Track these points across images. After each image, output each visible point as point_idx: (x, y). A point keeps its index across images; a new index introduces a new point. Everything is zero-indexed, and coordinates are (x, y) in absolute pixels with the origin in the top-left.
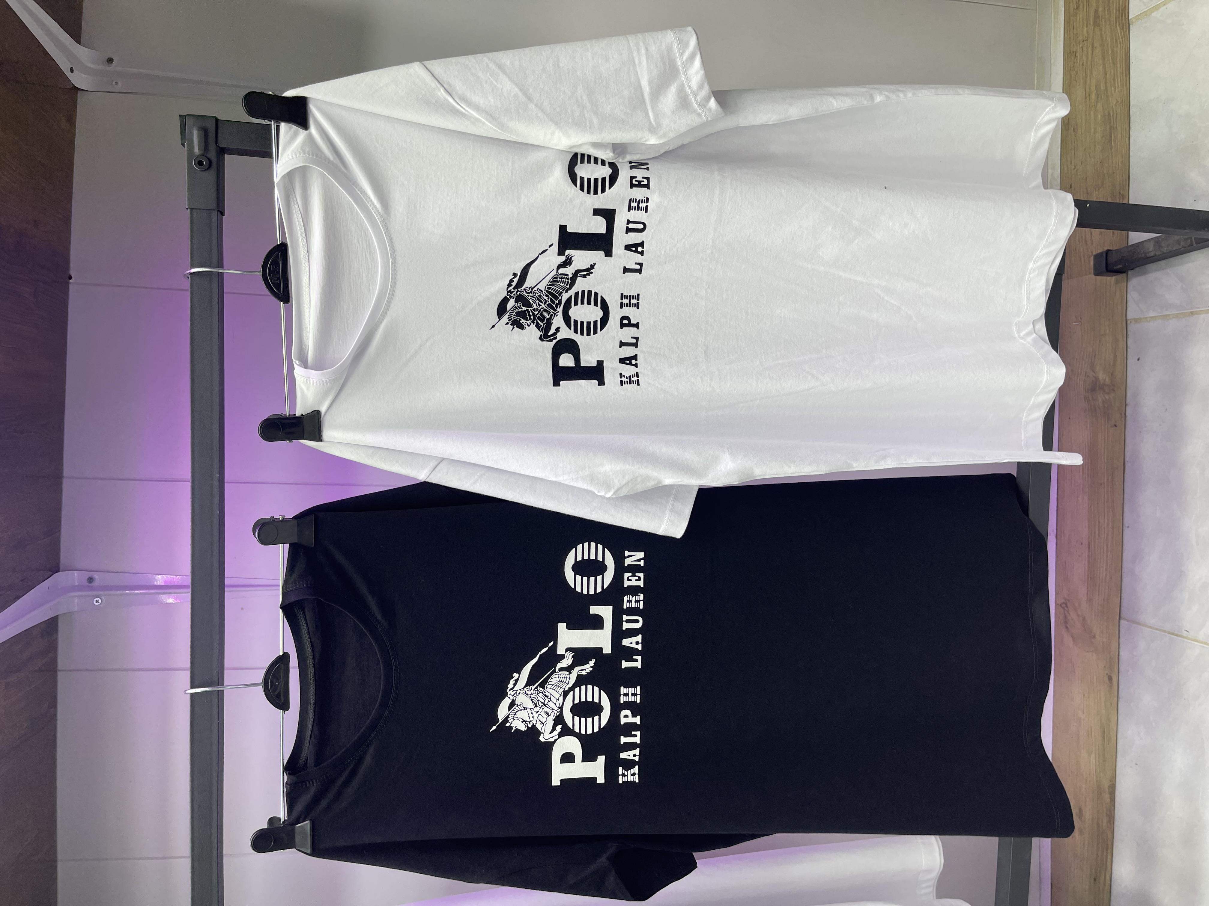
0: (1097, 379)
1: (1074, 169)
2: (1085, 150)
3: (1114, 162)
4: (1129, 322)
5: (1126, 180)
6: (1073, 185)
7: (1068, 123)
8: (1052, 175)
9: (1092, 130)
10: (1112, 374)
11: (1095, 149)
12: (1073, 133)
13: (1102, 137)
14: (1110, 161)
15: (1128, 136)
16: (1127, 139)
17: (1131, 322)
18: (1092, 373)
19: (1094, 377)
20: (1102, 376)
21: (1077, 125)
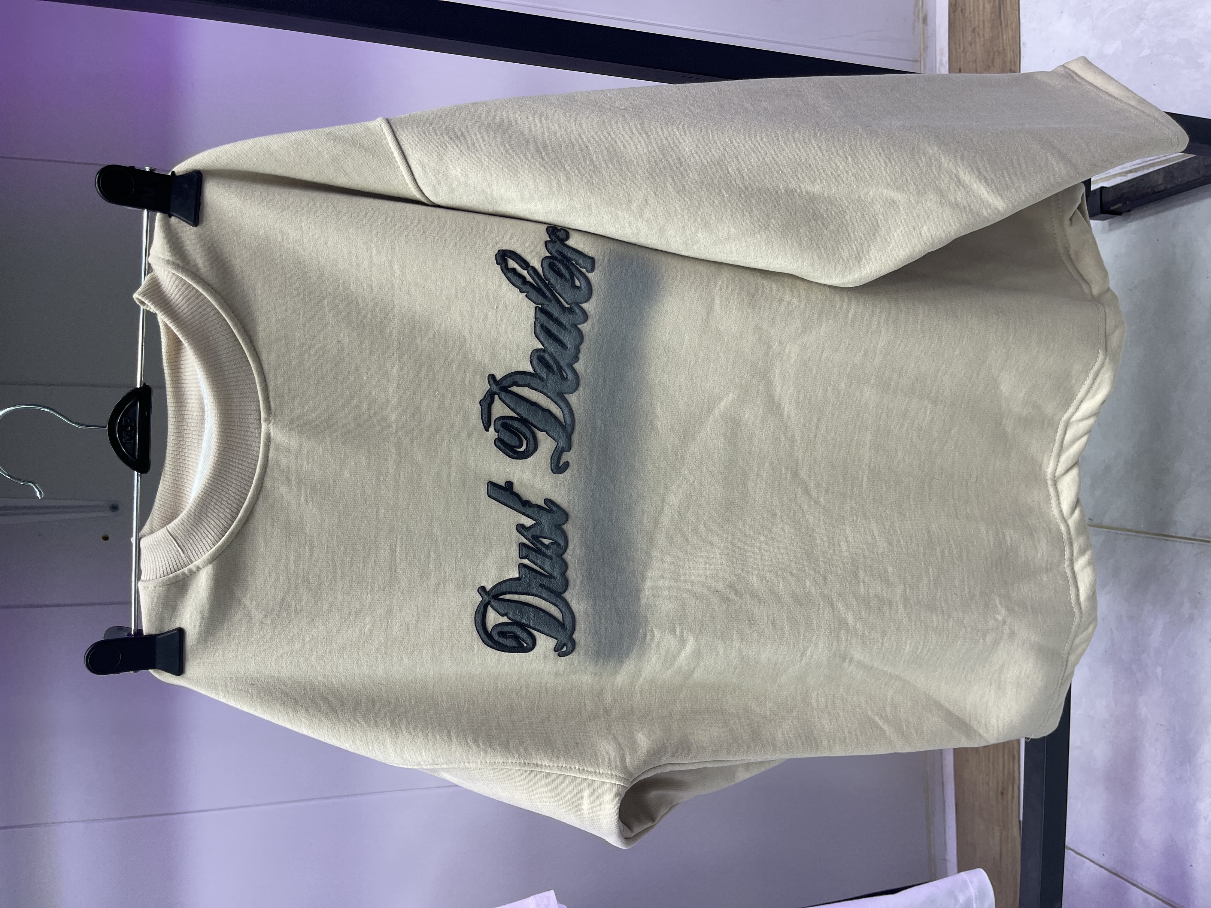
1: (963, 52)
2: (974, 29)
3: (1004, 37)
5: (1017, 56)
6: (962, 69)
7: (955, 5)
8: (941, 61)
9: (981, 8)
11: (984, 28)
12: (961, 14)
13: (991, 13)
14: (1001, 38)
15: (1017, 9)
16: (1017, 12)
21: (964, 5)
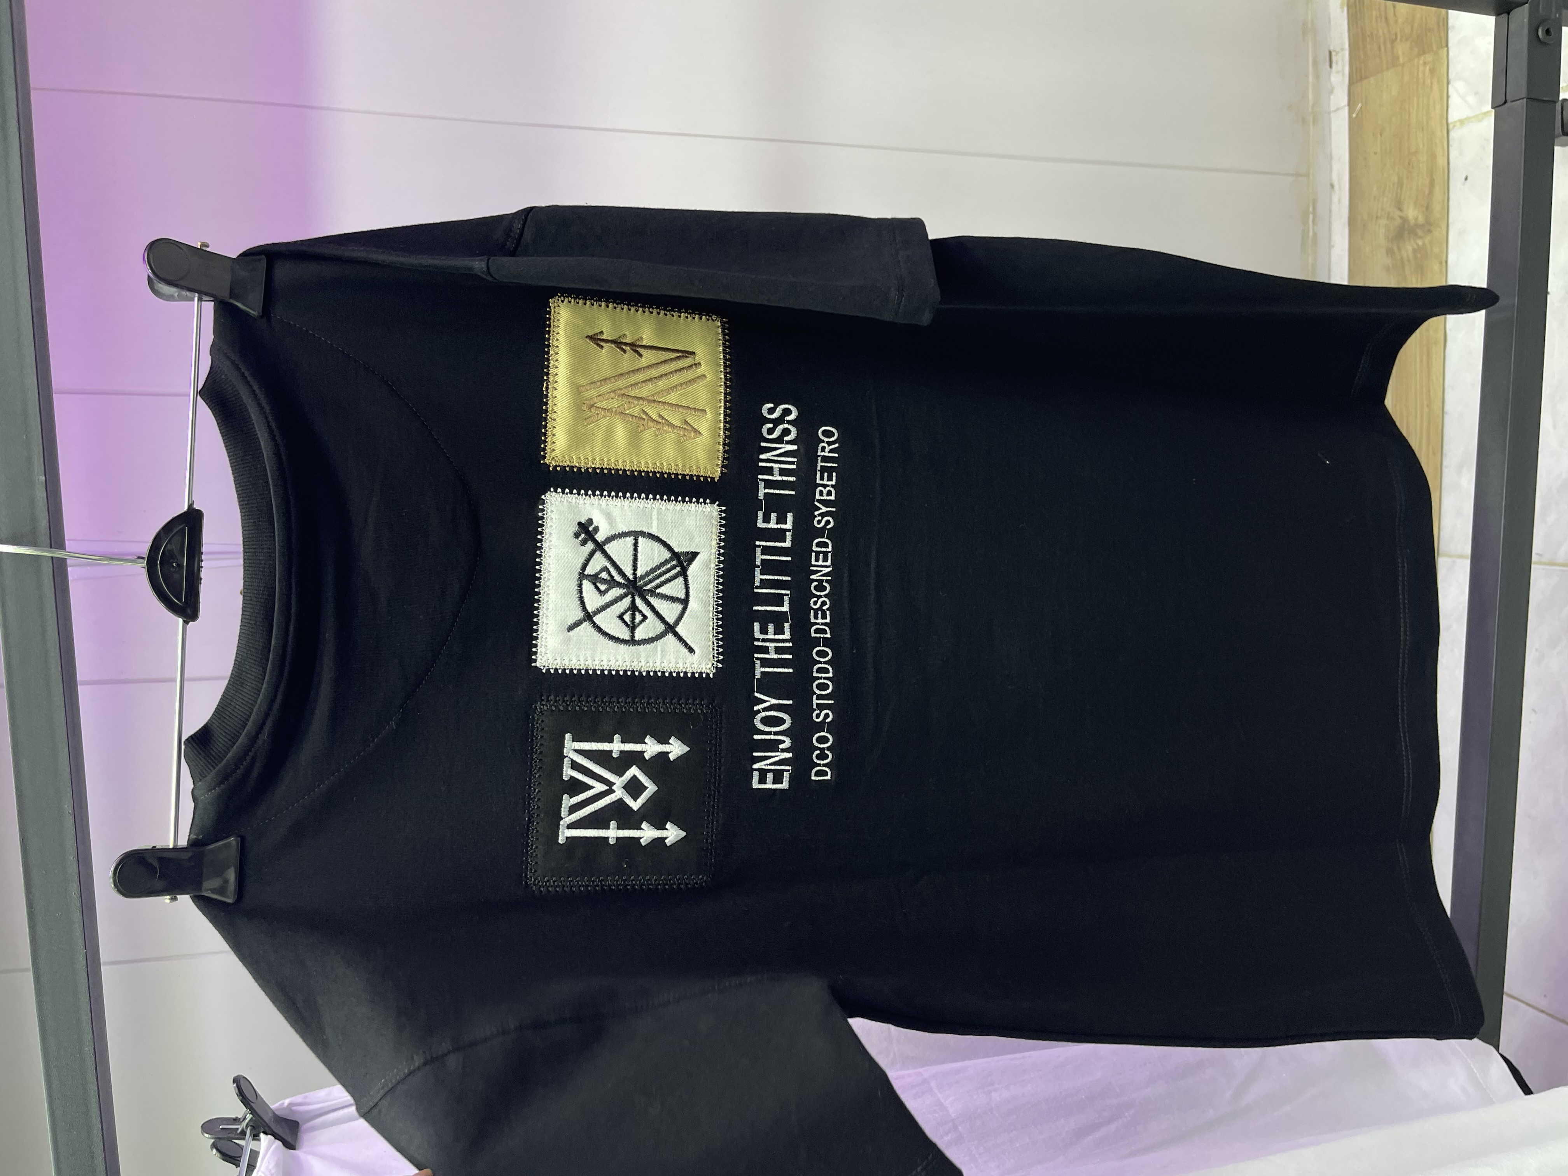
0: (1404, 220)
4: (1451, 126)
10: (1427, 208)
17: (1454, 126)
18: (1398, 213)
19: (1401, 217)
20: (1412, 213)
